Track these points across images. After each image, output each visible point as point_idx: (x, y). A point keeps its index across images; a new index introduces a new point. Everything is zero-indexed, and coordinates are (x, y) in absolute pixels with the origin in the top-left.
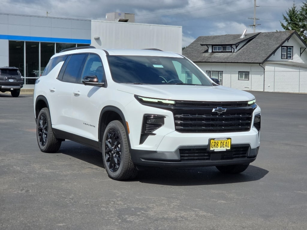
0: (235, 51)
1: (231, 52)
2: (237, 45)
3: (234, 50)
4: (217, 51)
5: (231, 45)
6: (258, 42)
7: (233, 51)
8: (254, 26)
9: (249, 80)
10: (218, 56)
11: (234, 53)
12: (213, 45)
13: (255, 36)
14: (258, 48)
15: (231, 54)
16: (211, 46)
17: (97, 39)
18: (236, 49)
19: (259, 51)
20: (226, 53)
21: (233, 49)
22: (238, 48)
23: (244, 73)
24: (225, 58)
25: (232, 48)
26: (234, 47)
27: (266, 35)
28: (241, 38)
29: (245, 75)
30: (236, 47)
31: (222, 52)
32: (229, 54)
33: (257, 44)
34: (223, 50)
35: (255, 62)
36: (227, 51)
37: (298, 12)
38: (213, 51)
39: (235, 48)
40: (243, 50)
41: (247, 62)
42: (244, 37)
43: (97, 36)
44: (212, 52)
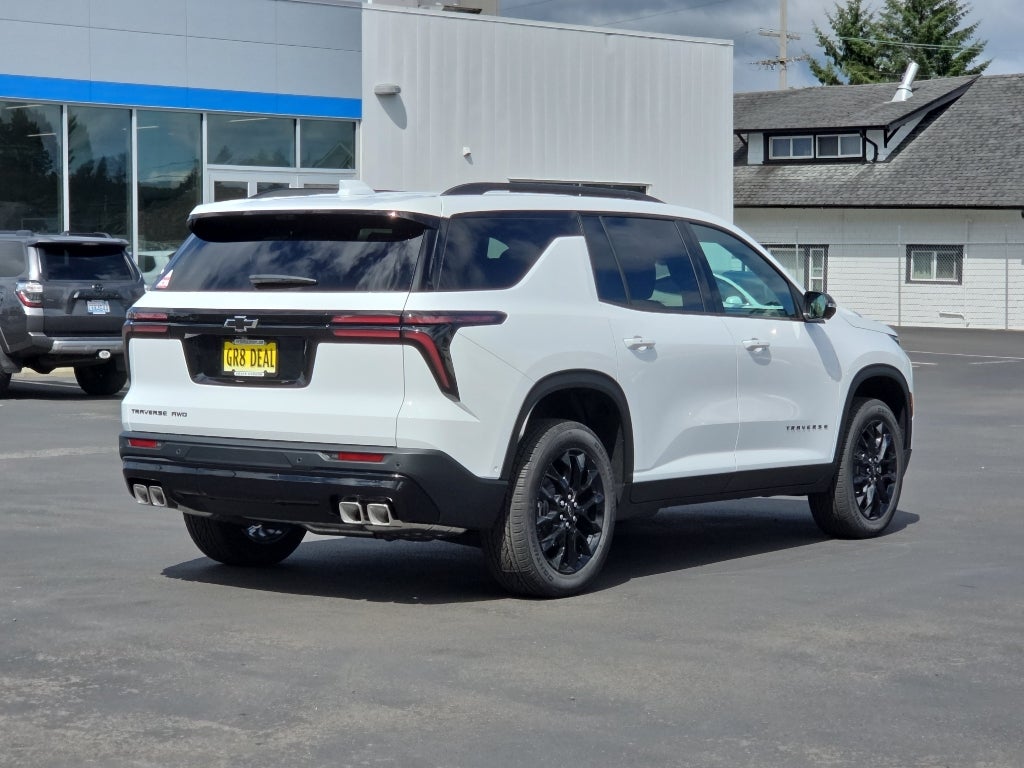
0: (881, 157)
1: (862, 160)
2: (887, 131)
3: (876, 154)
4: (792, 157)
5: (862, 130)
6: (980, 118)
7: (870, 157)
8: (782, 62)
9: (960, 282)
10: (802, 179)
11: (877, 166)
12: (767, 134)
13: (959, 89)
14: (992, 141)
15: (863, 168)
16: (761, 135)
17: (390, 97)
18: (886, 146)
19: (999, 153)
20: (840, 167)
21: (870, 148)
22: (894, 143)
23: (935, 253)
24: (841, 186)
25: (865, 140)
26: (877, 137)
27: (1009, 88)
28: (895, 99)
29: (939, 258)
30: (887, 140)
31: (814, 161)
32: (853, 170)
33: (979, 127)
34: (820, 154)
35: (997, 203)
36: (840, 156)
38: (771, 157)
39: (880, 142)
40: (917, 149)
41: (961, 203)
42: (911, 95)
43: (387, 82)
44: (767, 161)
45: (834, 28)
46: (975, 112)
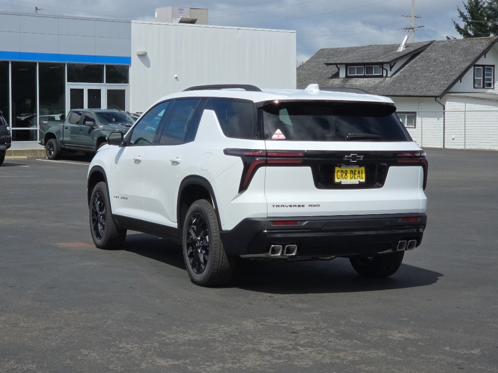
0: (389, 75)
1: (382, 76)
2: (391, 64)
3: (387, 74)
4: (356, 75)
5: (381, 64)
6: (430, 59)
7: (384, 75)
8: (412, 28)
9: (415, 128)
10: (358, 84)
11: (387, 79)
12: (347, 65)
13: (424, 46)
14: (432, 69)
15: (381, 79)
16: (344, 66)
17: (143, 56)
18: (391, 71)
19: (433, 74)
20: (373, 79)
21: (385, 71)
22: (395, 69)
23: (406, 115)
24: (371, 87)
25: (383, 69)
26: (387, 67)
27: (444, 46)
28: (398, 51)
29: (408, 117)
30: (391, 68)
31: (364, 77)
32: (377, 80)
33: (428, 63)
34: (367, 74)
35: (426, 95)
36: (374, 74)
37: (484, 3)
38: (349, 75)
39: (389, 70)
40: (403, 72)
41: (413, 94)
42: (405, 49)
43: (141, 50)
44: (347, 76)
45: (466, 9)
46: (429, 56)
